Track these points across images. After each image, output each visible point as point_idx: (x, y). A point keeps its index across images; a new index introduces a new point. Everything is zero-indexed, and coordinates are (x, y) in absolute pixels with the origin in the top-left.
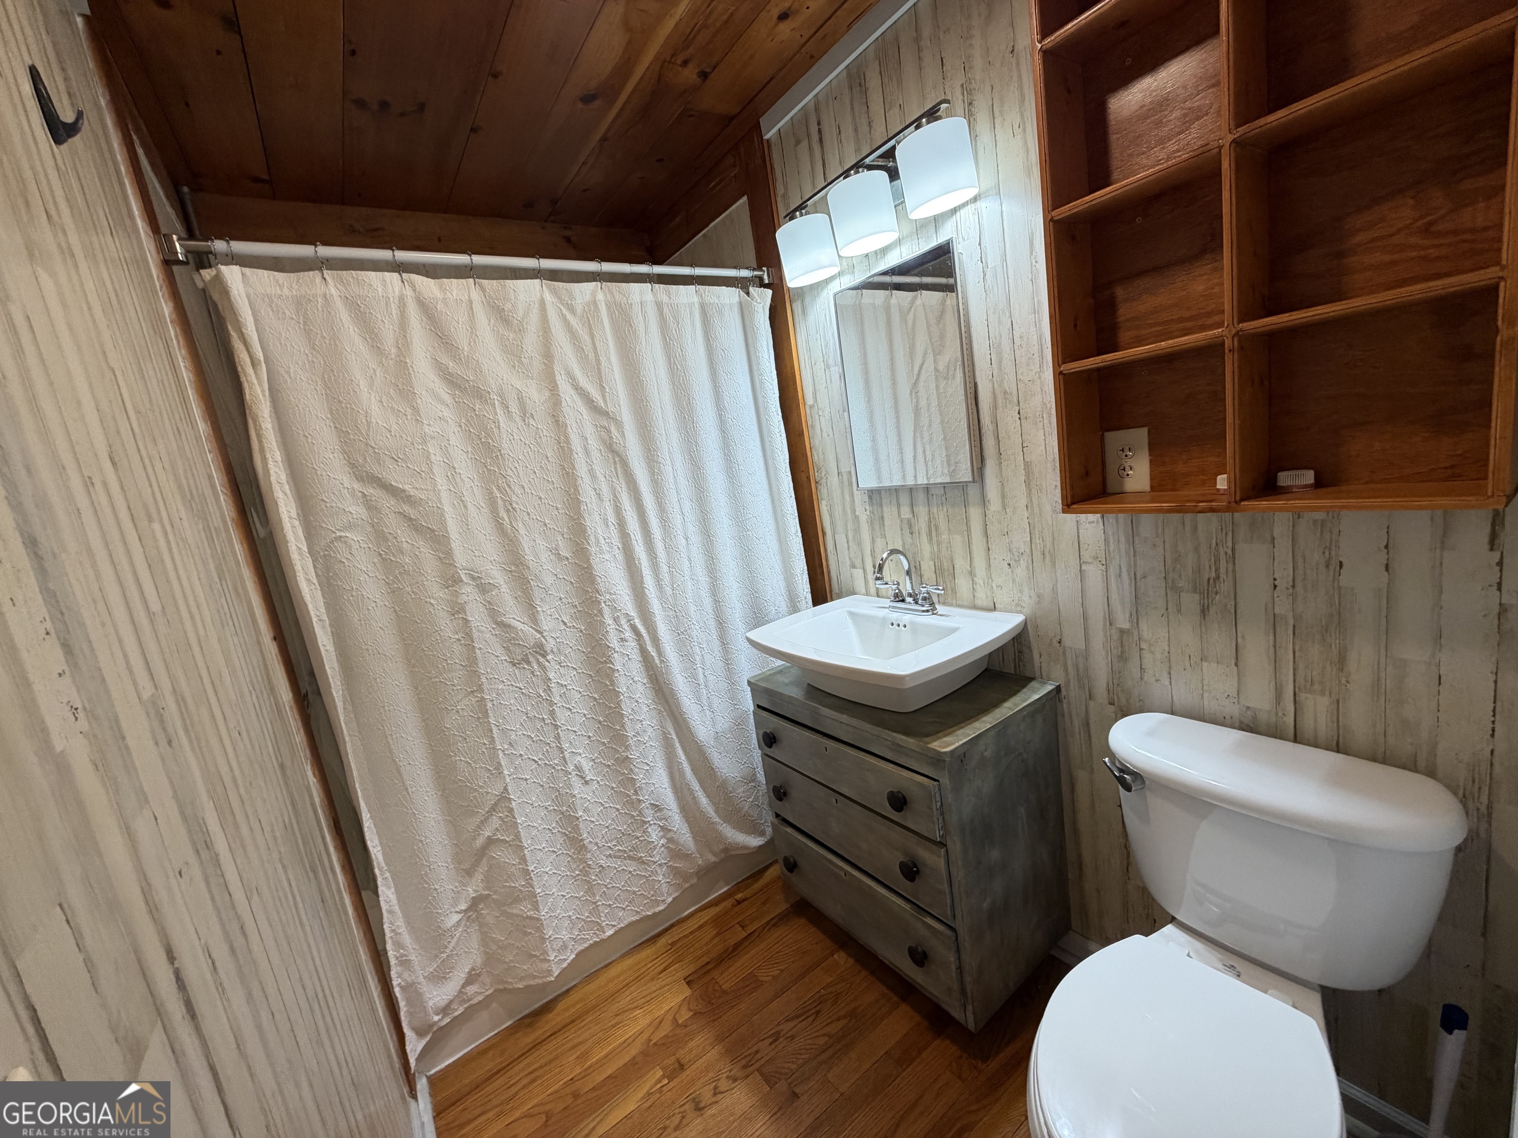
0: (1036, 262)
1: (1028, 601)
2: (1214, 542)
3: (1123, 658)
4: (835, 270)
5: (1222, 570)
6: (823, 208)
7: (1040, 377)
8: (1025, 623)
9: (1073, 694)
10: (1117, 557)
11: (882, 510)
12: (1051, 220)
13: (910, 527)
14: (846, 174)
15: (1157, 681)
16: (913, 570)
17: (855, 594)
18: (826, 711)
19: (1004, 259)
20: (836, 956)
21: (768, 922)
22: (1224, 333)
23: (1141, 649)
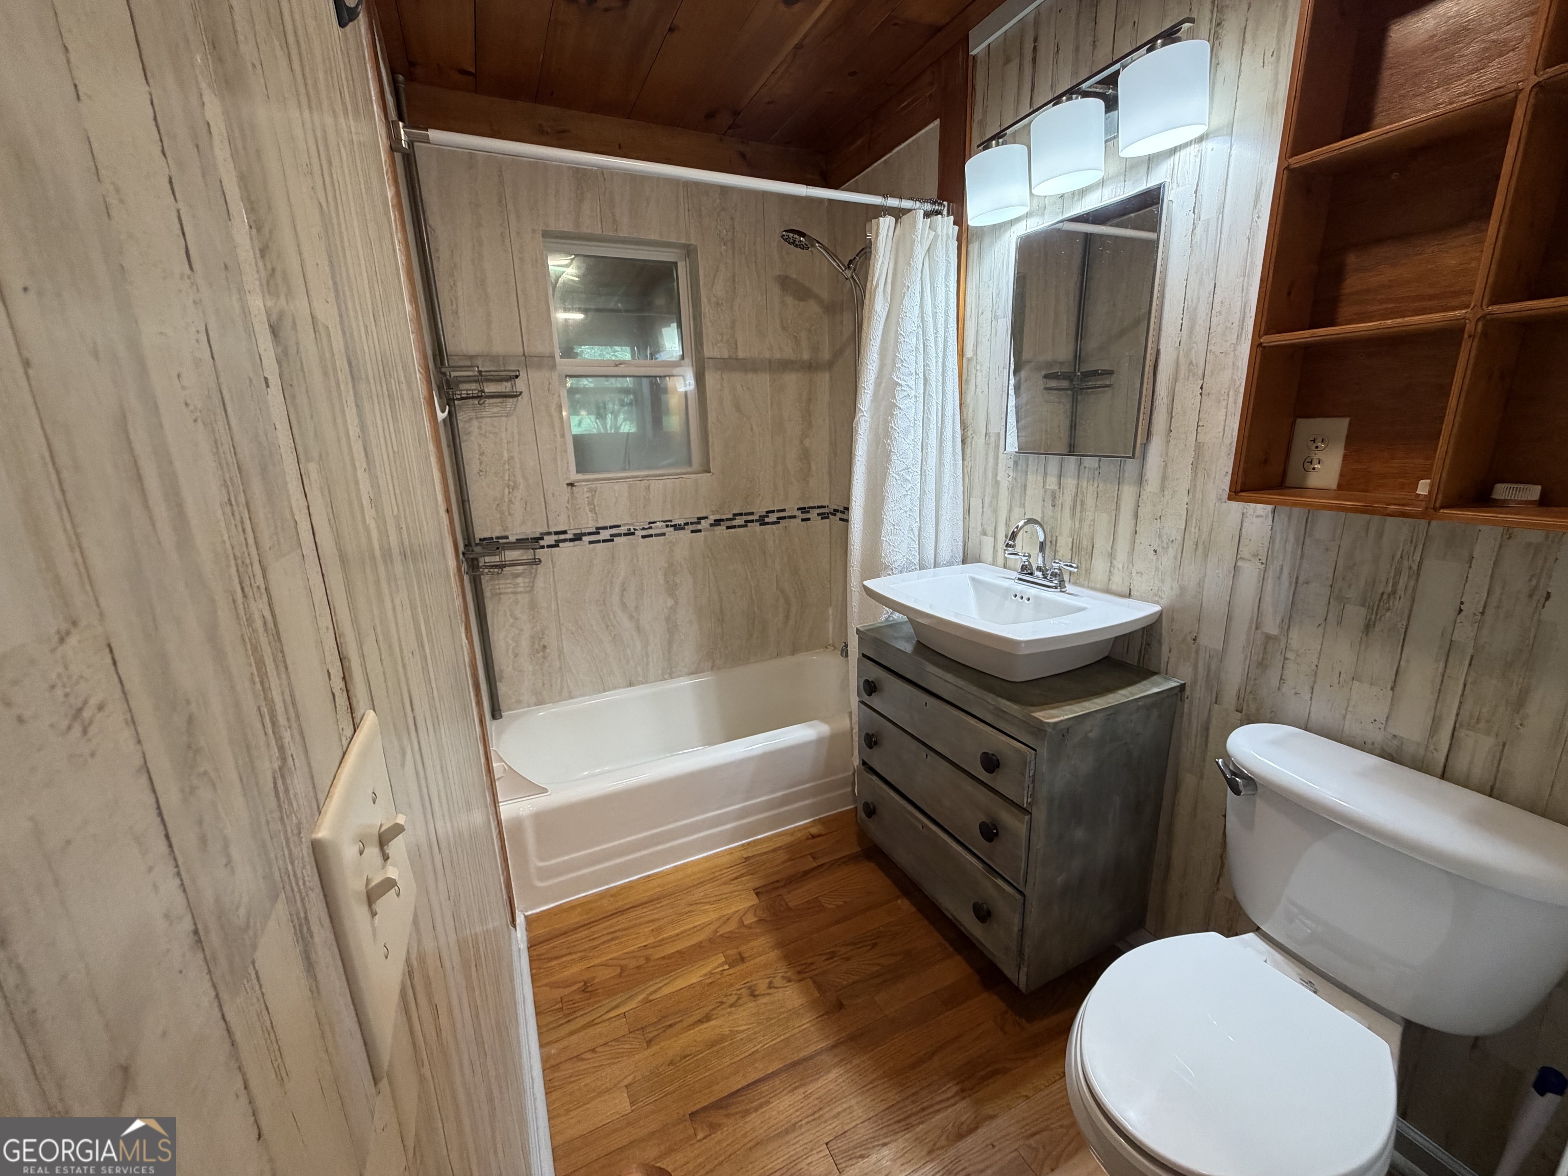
0: (1259, 217)
1: (1169, 593)
2: (1399, 553)
3: (1263, 665)
4: (1024, 211)
5: (1401, 586)
6: (1024, 138)
7: (1235, 350)
8: (1161, 614)
9: (1198, 695)
10: (1281, 557)
11: (1026, 479)
12: (1287, 168)
13: (1054, 498)
14: (1057, 100)
15: (1296, 694)
16: (1048, 543)
17: (980, 562)
18: (931, 669)
19: (1221, 210)
20: (899, 901)
21: (840, 859)
22: (1468, 315)
23: (1285, 659)
